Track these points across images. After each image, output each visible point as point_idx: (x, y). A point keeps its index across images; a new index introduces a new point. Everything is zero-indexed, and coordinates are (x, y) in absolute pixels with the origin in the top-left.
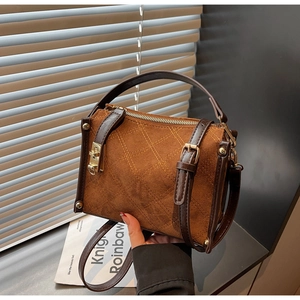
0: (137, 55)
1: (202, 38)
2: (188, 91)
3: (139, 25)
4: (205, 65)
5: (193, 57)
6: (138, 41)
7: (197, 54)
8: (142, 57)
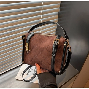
0: (41, 16)
1: (60, 11)
2: (56, 26)
3: (42, 7)
5: (58, 16)
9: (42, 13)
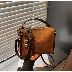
1: (48, 6)
3: (33, 4)
4: (49, 12)
6: (33, 7)
7: (47, 10)
8: (34, 11)
9: (33, 9)
